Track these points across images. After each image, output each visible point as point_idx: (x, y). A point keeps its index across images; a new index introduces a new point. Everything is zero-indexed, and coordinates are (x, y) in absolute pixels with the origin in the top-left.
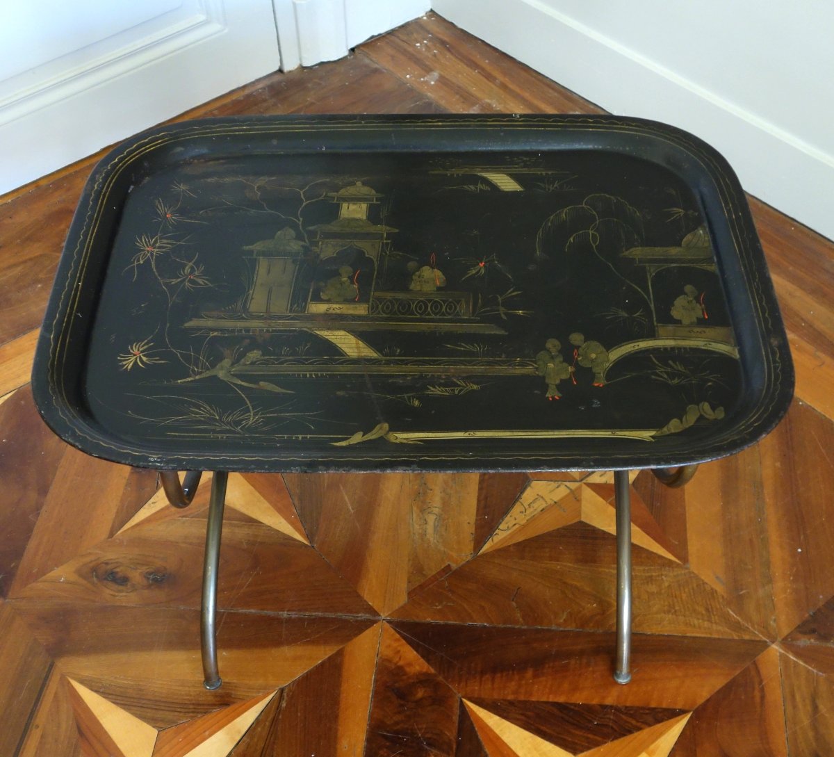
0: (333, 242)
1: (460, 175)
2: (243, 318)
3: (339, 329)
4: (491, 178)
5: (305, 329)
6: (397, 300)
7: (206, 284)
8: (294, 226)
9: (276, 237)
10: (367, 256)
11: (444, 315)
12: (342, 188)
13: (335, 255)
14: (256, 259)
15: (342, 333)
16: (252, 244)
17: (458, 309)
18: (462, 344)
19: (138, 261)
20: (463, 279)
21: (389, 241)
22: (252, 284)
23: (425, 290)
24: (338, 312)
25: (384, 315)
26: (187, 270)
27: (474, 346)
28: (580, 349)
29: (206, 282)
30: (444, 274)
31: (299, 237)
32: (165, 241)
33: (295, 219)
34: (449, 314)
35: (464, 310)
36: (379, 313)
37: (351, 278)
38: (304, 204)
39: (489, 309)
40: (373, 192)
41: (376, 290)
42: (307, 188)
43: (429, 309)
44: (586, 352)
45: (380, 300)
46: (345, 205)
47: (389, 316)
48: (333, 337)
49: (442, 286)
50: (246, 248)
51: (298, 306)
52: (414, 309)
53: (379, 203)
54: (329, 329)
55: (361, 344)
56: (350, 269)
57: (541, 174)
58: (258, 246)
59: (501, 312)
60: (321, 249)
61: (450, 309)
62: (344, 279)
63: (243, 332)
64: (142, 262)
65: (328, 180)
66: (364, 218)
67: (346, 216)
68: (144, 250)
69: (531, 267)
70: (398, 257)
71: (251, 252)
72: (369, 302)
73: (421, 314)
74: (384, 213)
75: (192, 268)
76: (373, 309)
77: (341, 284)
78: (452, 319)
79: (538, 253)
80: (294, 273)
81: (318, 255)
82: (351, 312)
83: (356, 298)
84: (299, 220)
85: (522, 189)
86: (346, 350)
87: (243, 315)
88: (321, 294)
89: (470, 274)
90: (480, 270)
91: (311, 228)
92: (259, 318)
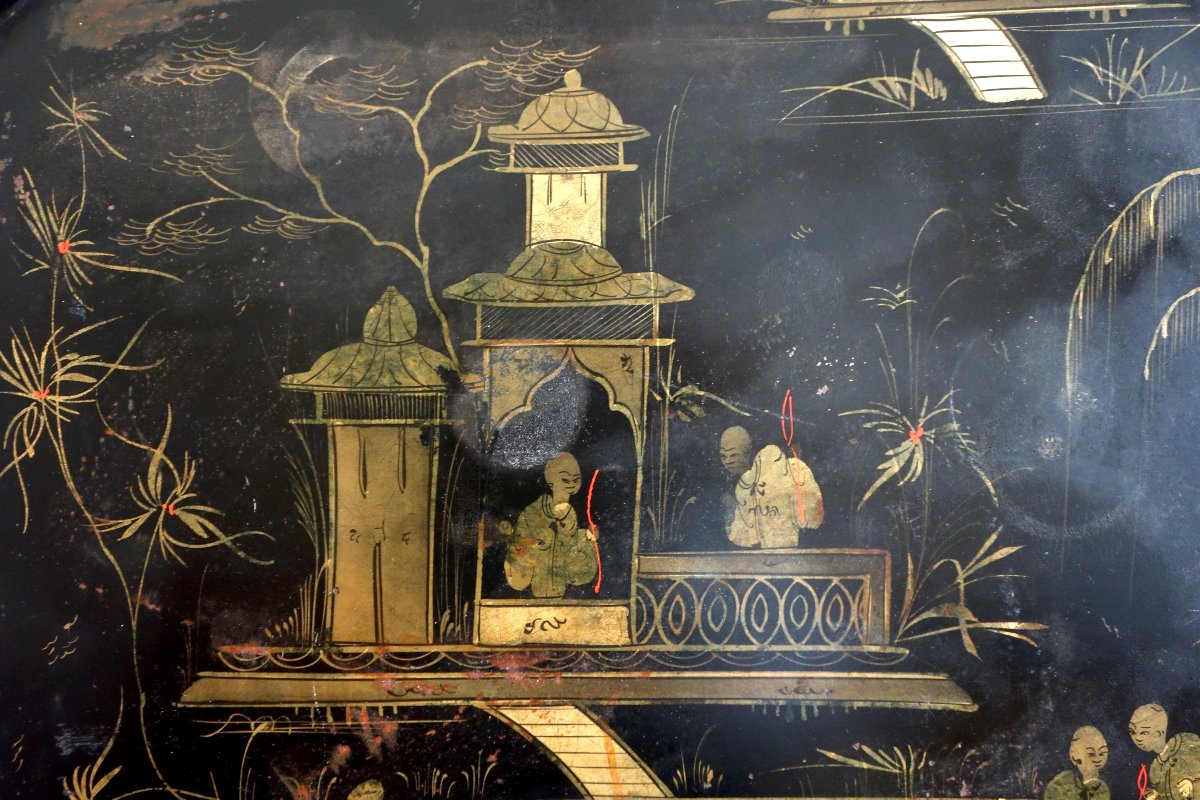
0: (519, 348)
1: (861, 27)
2: (322, 668)
3: (560, 701)
4: (948, 40)
5: (477, 704)
6: (700, 585)
7: (213, 537)
8: (408, 282)
9: (366, 335)
10: (614, 407)
11: (816, 639)
12: (527, 101)
13: (528, 408)
14: (323, 429)
15: (569, 714)
16: (307, 369)
17: (853, 618)
18: (866, 749)
19: (22, 448)
20: (868, 495)
21: (670, 342)
22: (328, 530)
23: (770, 544)
24: (553, 635)
25: (670, 646)
26: (155, 482)
27: (892, 754)
28: (1155, 763)
29: (211, 527)
30: (817, 478)
31: (427, 332)
32: (76, 359)
33: (408, 253)
34: (833, 637)
35: (870, 617)
36: (656, 639)
37: (576, 501)
38: (428, 179)
39: (931, 614)
40: (616, 119)
41: (645, 550)
42: (428, 103)
43: (781, 621)
44: (1168, 773)
45: (657, 585)
46: (539, 182)
47: (680, 647)
48: (550, 731)
49: (814, 525)
50: (295, 381)
51: (452, 620)
52: (743, 619)
53: (633, 167)
54: (537, 702)
55: (621, 755)
56: (571, 465)
57: (1099, 14)
58: (323, 375)
59: (963, 627)
60: (491, 379)
61: (835, 618)
62: (562, 508)
63: (330, 719)
64: (31, 452)
65: (483, 63)
66: (596, 239)
67: (547, 235)
68: (29, 401)
69: (1049, 447)
70: (695, 409)
71: (306, 399)
72: (627, 596)
73: (762, 638)
74: (649, 218)
75: (163, 468)
76: (641, 621)
77: (553, 526)
78: (837, 654)
79: (1069, 385)
80: (430, 485)
81: (486, 407)
82: (585, 636)
83: (594, 583)
84: (420, 257)
85: (1038, 95)
86: (585, 776)
87: (322, 656)
88: (507, 566)
89: (884, 479)
90: (910, 461)
91: (455, 291)
92: (361, 663)
